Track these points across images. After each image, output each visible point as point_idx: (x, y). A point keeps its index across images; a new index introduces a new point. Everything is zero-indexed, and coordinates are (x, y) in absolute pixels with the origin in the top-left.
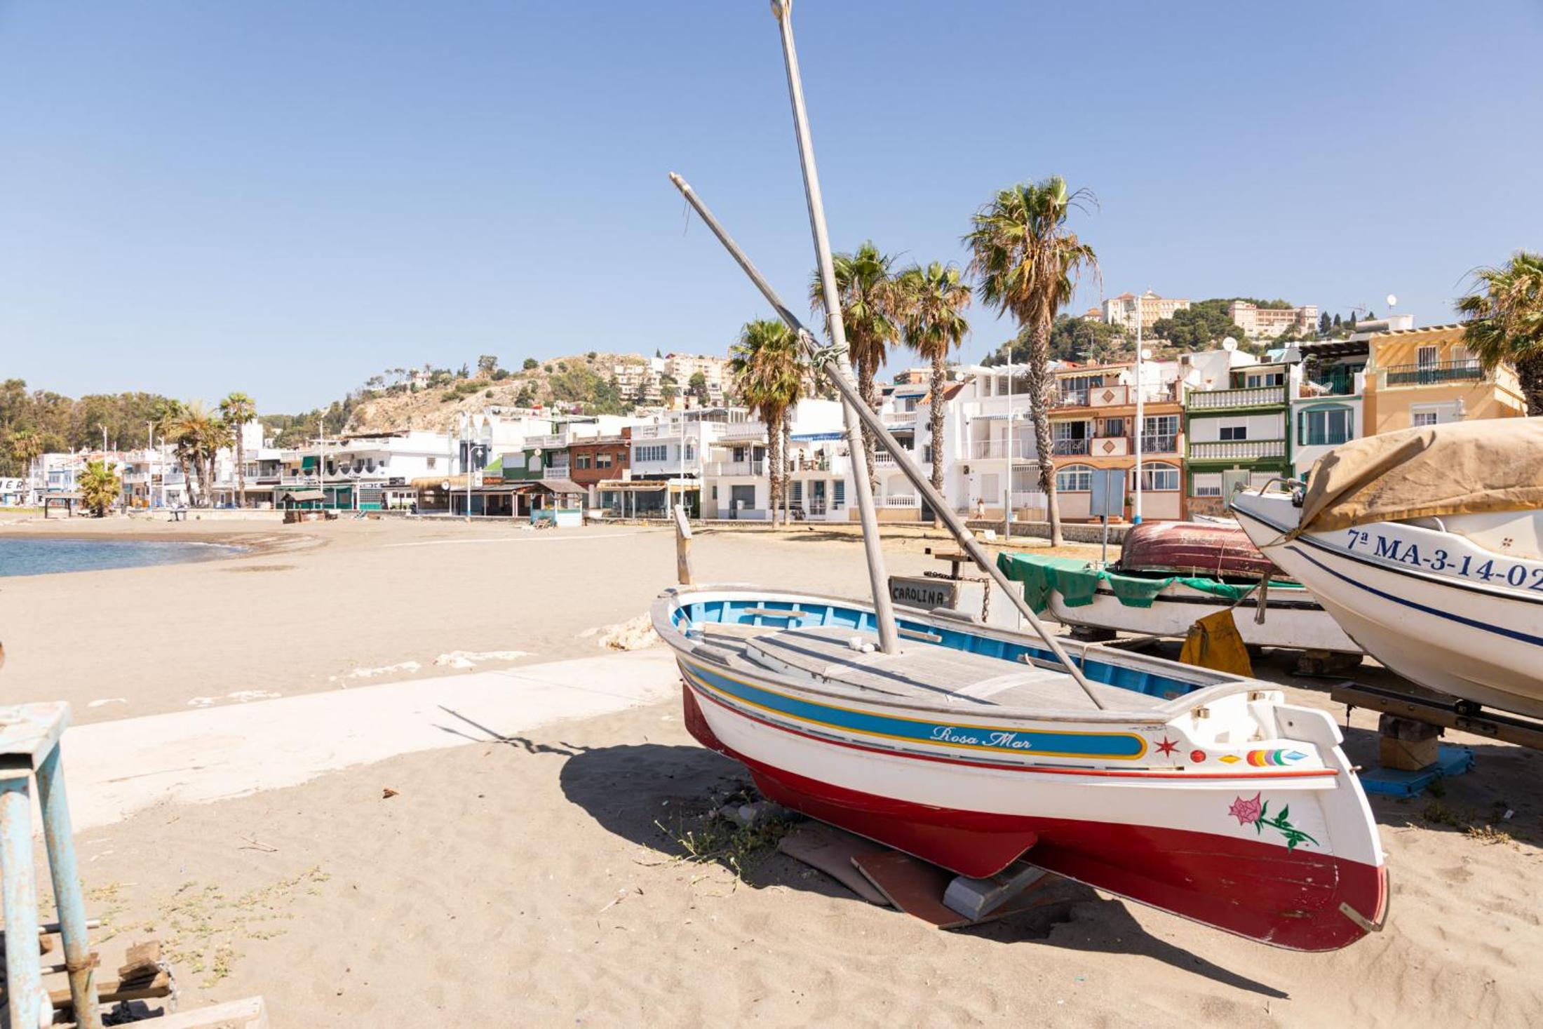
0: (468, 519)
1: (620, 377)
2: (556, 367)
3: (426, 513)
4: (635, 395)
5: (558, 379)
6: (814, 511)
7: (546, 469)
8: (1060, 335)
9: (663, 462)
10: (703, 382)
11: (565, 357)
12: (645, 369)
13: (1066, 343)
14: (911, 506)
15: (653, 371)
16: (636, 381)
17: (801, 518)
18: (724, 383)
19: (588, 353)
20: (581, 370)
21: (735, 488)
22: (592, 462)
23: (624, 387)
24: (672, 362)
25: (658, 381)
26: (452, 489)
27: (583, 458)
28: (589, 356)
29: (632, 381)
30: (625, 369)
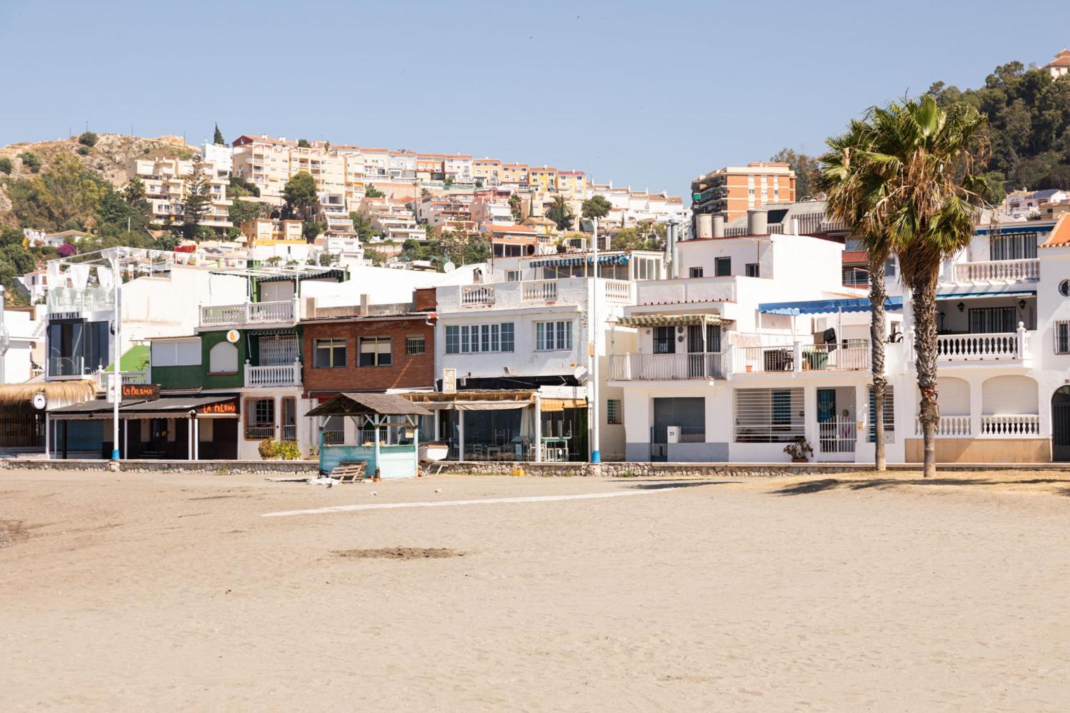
0: (115, 466)
1: (148, 183)
2: (18, 163)
3: (15, 454)
4: (178, 218)
5: (24, 186)
6: (827, 446)
7: (248, 368)
8: (1009, 103)
9: (508, 354)
10: (313, 193)
11: (34, 142)
12: (197, 167)
13: (1022, 119)
14: (1031, 435)
15: (214, 172)
16: (180, 191)
17: (804, 459)
18: (349, 194)
19: (78, 134)
20: (72, 169)
21: (658, 403)
22: (349, 356)
23: (156, 203)
24: (249, 153)
25: (223, 189)
26: (52, 406)
27: (331, 346)
28: (82, 141)
29: (172, 190)
30: (157, 166)
